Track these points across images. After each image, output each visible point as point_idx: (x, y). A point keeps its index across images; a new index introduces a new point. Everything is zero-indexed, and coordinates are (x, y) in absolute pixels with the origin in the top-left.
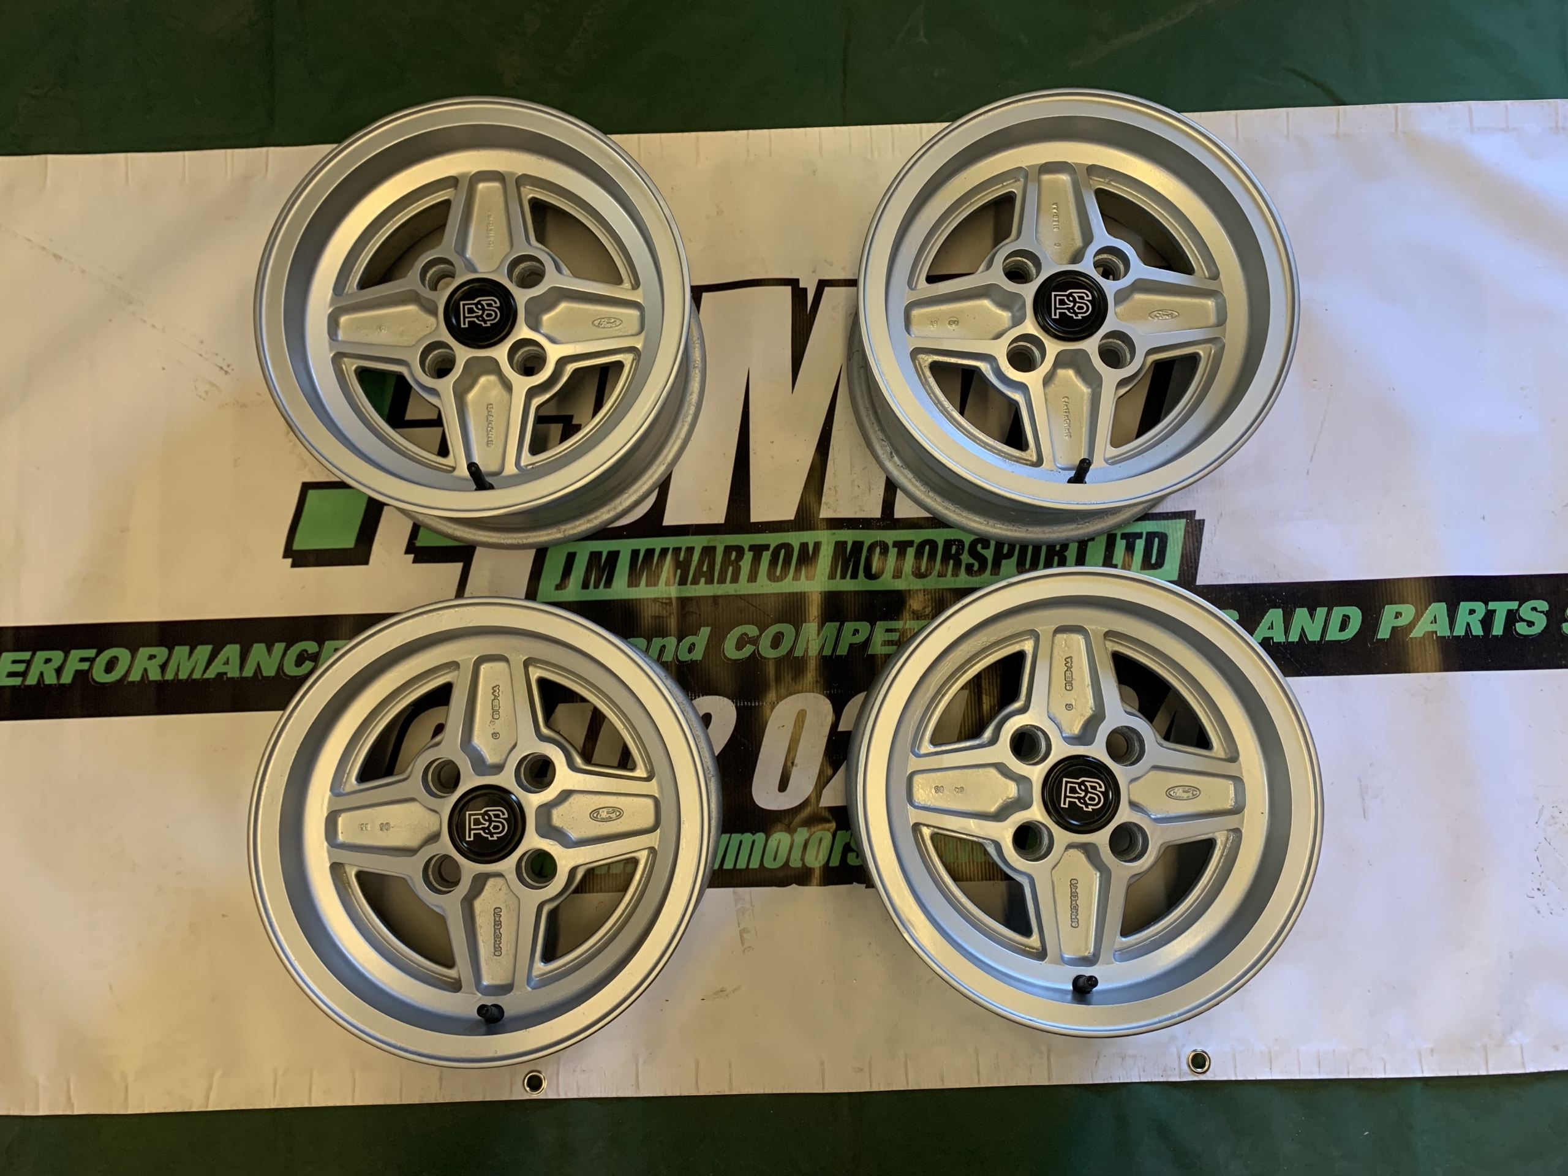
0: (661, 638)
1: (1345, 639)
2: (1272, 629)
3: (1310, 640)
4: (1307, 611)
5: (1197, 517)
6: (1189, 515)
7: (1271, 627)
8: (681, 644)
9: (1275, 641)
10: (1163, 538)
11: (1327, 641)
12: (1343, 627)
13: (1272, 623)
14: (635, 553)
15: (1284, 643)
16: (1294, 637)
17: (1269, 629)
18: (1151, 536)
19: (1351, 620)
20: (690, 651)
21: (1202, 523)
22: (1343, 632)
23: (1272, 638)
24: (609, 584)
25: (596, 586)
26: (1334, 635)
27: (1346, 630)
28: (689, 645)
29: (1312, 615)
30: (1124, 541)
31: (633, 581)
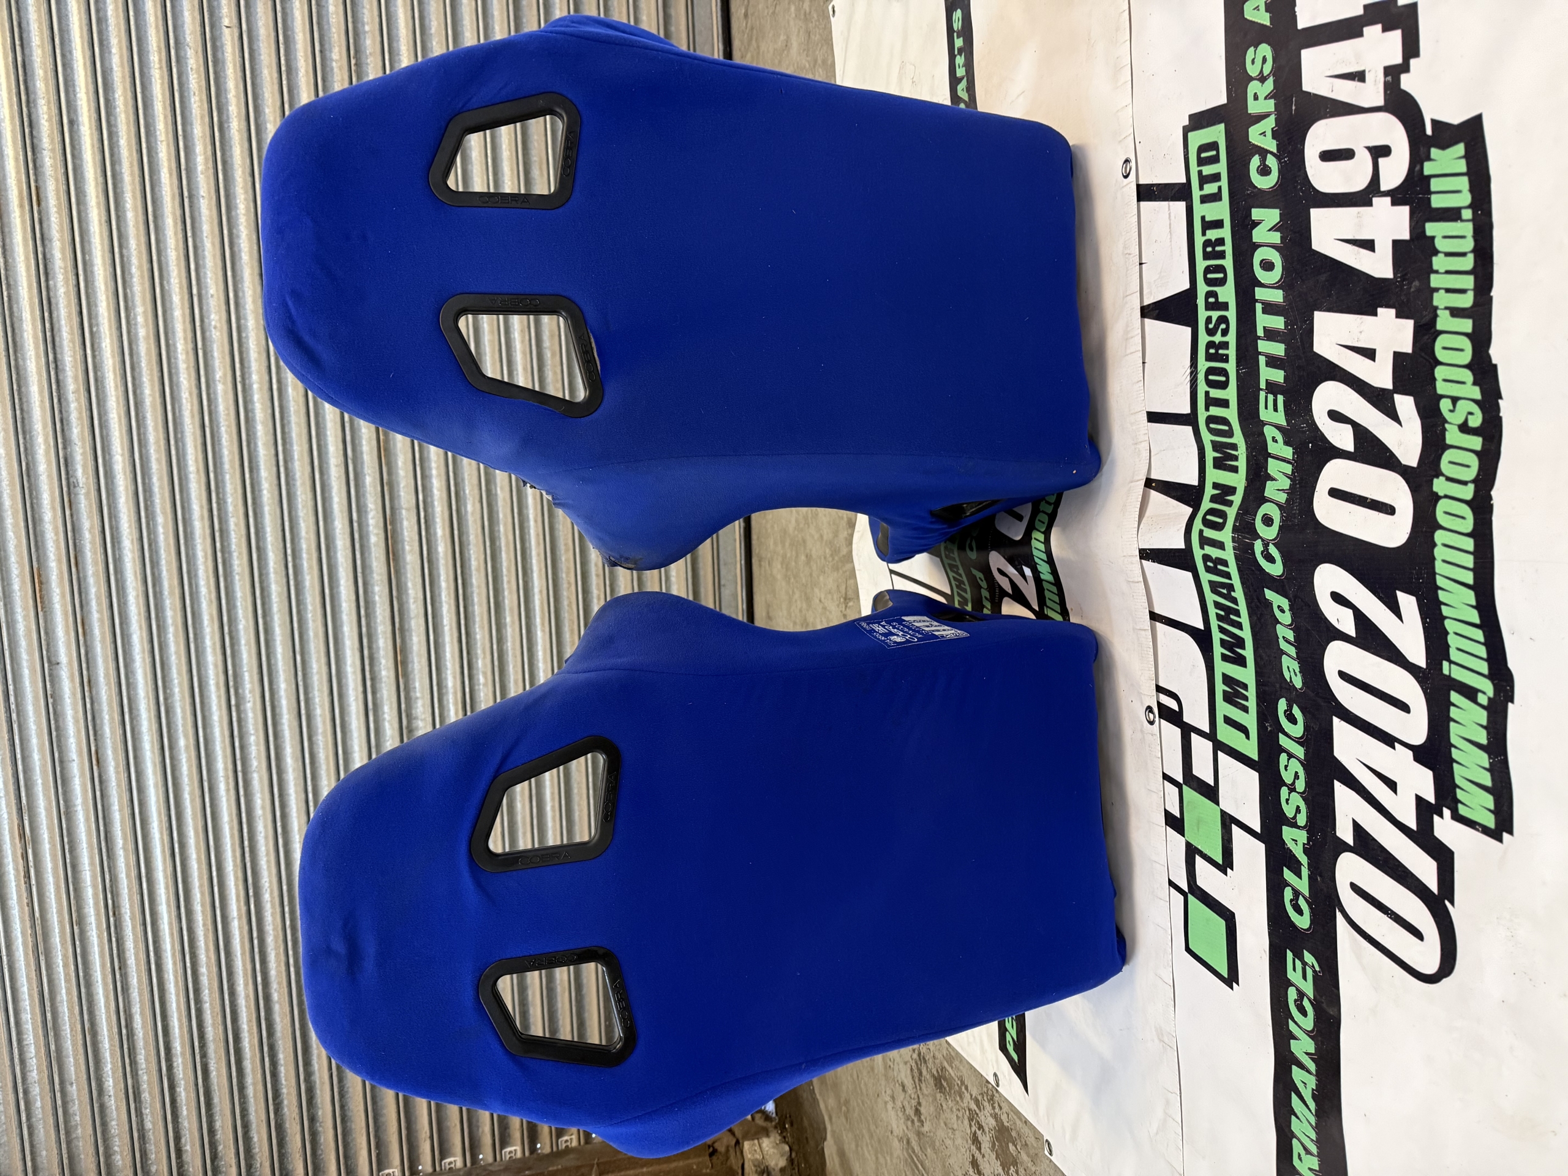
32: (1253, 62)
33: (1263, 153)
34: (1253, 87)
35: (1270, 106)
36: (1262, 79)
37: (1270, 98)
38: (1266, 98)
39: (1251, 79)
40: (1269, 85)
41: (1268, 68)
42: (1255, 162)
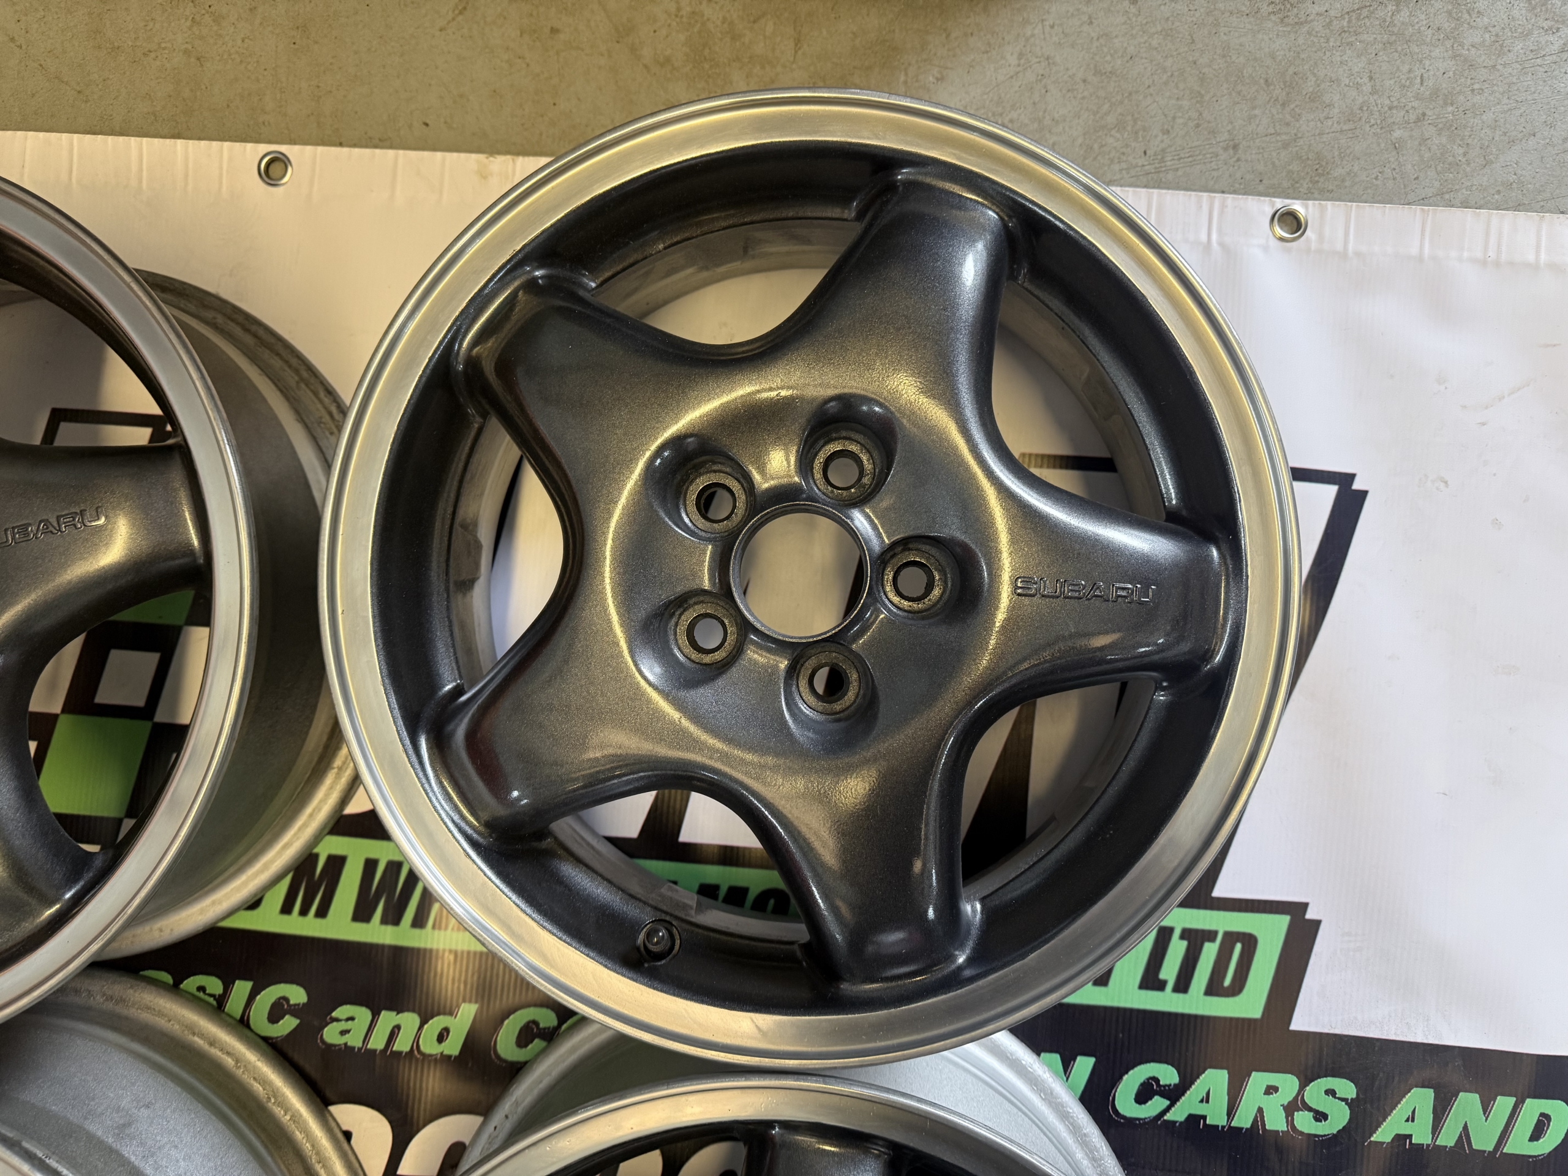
0: (395, 1013)
1: (1536, 1154)
2: (1413, 1121)
3: (1474, 1147)
4: (1479, 1099)
5: (1310, 915)
6: (1296, 910)
7: (1411, 1118)
8: (426, 1026)
9: (1413, 1142)
10: (1249, 942)
11: (1505, 1153)
12: (1537, 1134)
13: (1414, 1112)
14: (370, 865)
15: (1428, 1145)
16: (1448, 1138)
17: (1407, 1120)
18: (1231, 938)
19: (1551, 1123)
20: (441, 1038)
21: (1318, 923)
22: (1535, 1142)
23: (1410, 1136)
24: (322, 913)
25: (304, 912)
26: (1519, 1144)
27: (1541, 1140)
28: (439, 1030)
29: (1486, 1108)
30: (1185, 943)
31: (362, 913)
32: (1331, 1092)
33: (1174, 1094)
34: (1288, 1084)
35: (1243, 1119)
36: (1290, 1109)
37: (1255, 1121)
38: (1260, 1110)
39: (1302, 1087)
40: (1276, 1122)
41: (1304, 1122)
42: (1168, 1075)
